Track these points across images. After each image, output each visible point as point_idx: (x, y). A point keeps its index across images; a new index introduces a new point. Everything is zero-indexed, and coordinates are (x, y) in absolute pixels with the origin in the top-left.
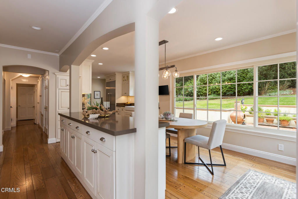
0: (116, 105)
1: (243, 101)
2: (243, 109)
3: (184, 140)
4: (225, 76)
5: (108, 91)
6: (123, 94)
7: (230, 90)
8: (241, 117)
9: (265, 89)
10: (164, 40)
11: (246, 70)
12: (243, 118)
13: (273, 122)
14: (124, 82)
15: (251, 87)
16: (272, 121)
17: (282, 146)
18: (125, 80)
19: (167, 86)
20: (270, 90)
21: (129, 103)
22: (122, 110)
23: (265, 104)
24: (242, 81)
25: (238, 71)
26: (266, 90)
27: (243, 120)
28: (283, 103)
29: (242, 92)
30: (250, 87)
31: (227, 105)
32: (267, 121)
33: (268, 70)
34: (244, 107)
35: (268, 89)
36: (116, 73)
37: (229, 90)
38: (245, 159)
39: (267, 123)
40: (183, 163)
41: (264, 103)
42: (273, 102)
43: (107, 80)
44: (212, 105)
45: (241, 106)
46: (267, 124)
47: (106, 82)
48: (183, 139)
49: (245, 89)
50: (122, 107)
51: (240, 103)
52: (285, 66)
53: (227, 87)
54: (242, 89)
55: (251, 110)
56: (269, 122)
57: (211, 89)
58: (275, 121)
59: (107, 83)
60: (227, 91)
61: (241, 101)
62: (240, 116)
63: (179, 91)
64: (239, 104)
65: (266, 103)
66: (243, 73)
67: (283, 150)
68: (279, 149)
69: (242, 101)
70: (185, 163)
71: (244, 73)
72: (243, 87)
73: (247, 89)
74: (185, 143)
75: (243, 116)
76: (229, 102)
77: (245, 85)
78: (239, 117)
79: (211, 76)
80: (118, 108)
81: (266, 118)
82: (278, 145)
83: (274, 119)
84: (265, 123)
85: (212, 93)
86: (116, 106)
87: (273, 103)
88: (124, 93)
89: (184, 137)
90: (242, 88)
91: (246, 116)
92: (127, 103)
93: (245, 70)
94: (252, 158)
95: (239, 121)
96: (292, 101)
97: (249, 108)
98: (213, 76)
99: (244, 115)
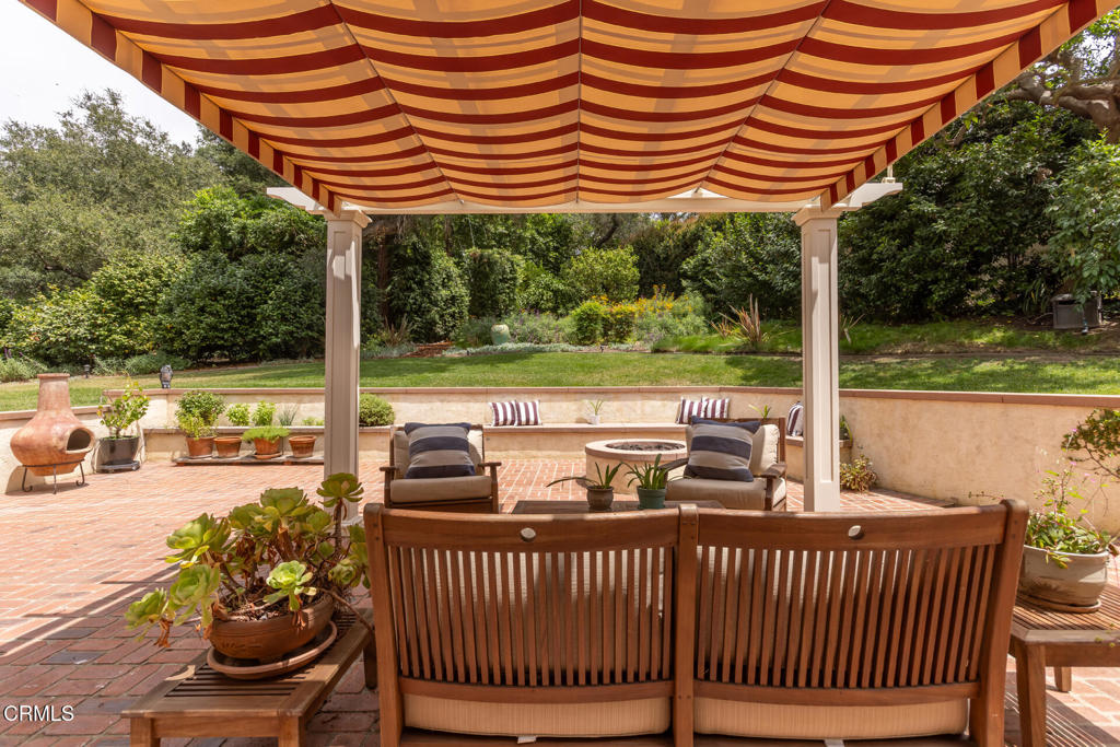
8: (55, 441)
12: (63, 445)
13: (237, 450)
15: (291, 328)
16: (235, 446)
27: (62, 455)
30: (284, 328)
32: (218, 449)
39: (219, 454)
49: (271, 334)
56: (223, 451)
62: (51, 438)
64: (60, 386)
66: (263, 276)
71: (267, 279)
73: (277, 336)
75: (62, 440)
77: (270, 322)
78: (40, 445)
81: (218, 438)
83: (240, 437)
95: (43, 460)
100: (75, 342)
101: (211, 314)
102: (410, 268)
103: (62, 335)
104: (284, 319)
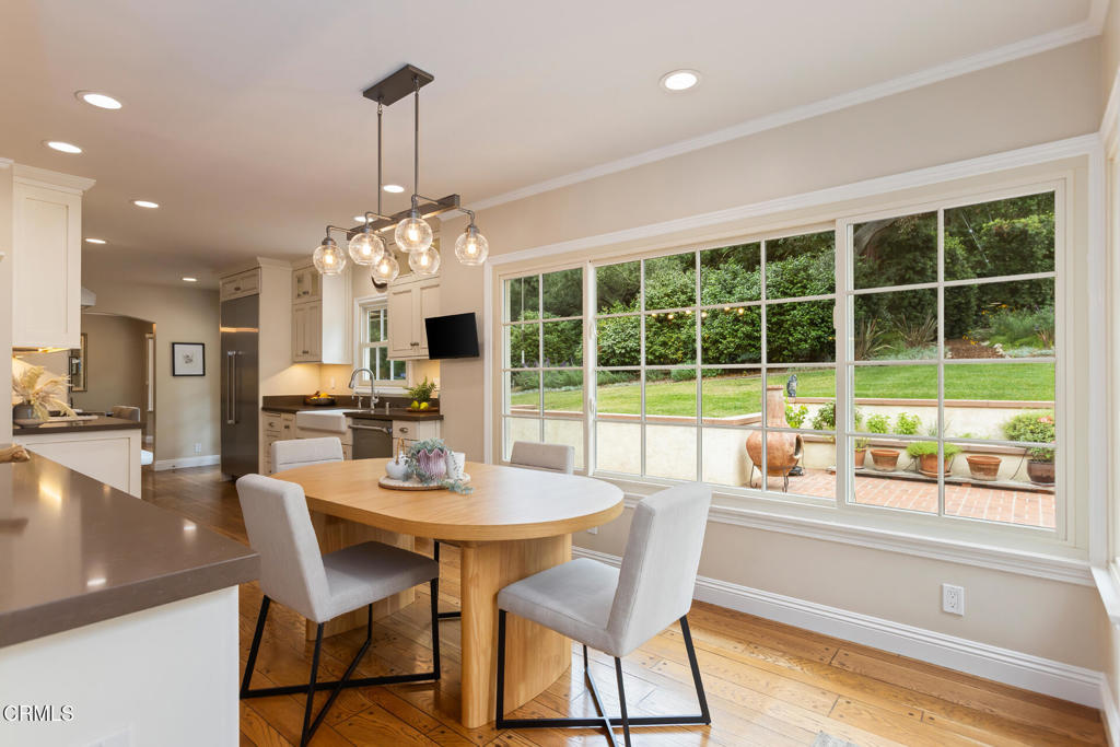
0: (261, 405)
1: (794, 384)
2: (792, 415)
3: (496, 597)
4: (730, 293)
5: (227, 341)
6: (297, 355)
7: (750, 345)
8: (787, 447)
9: (865, 343)
10: (408, 66)
11: (802, 273)
12: (793, 450)
13: (895, 464)
14: (299, 301)
15: (820, 332)
16: (893, 460)
17: (956, 595)
18: (304, 293)
19: (472, 316)
20: (880, 344)
21: (323, 395)
22: (287, 427)
23: (867, 396)
24: (788, 311)
25: (777, 276)
26: (868, 345)
27: (791, 459)
28: (925, 390)
29: (791, 351)
30: (813, 333)
31: (738, 400)
32: (876, 461)
33: (872, 274)
34: (796, 409)
35: (873, 343)
36: (259, 258)
37: (745, 342)
38: (800, 659)
39: (878, 467)
40: (489, 723)
41: (865, 392)
42: (894, 387)
43: (228, 294)
44: (685, 399)
45: (785, 405)
46: (875, 472)
47: (222, 299)
48: (493, 593)
49: (801, 340)
50: (284, 416)
51: (782, 392)
52: (925, 264)
53: (740, 334)
54: (789, 343)
55: (819, 418)
56: (882, 463)
57: (685, 343)
58: (904, 458)
59: (225, 303)
60: (738, 347)
61: (784, 386)
62: (784, 444)
63: (569, 348)
64: (780, 396)
65: (870, 392)
66: (792, 282)
67: (962, 613)
68: (947, 608)
69: (788, 385)
70: (502, 723)
71: (794, 284)
72: (791, 335)
73: (806, 341)
74: (502, 617)
75: (791, 445)
76: (745, 389)
77: (799, 328)
78: (777, 449)
79: (683, 293)
80: (272, 420)
81: (873, 449)
82: (942, 587)
83: (898, 451)
84: (868, 467)
85: (685, 354)
86: (263, 409)
87: (895, 391)
88: (300, 353)
89: (497, 580)
90: (790, 339)
91: (803, 444)
92: (317, 394)
93: (798, 271)
94: (833, 650)
95: (778, 463)
96: (952, 383)
97: (813, 412)
98: (689, 290)
99: (795, 441)
100: (629, 353)
101: (745, 323)
102: (910, 256)
103: (623, 348)
104: (812, 323)
